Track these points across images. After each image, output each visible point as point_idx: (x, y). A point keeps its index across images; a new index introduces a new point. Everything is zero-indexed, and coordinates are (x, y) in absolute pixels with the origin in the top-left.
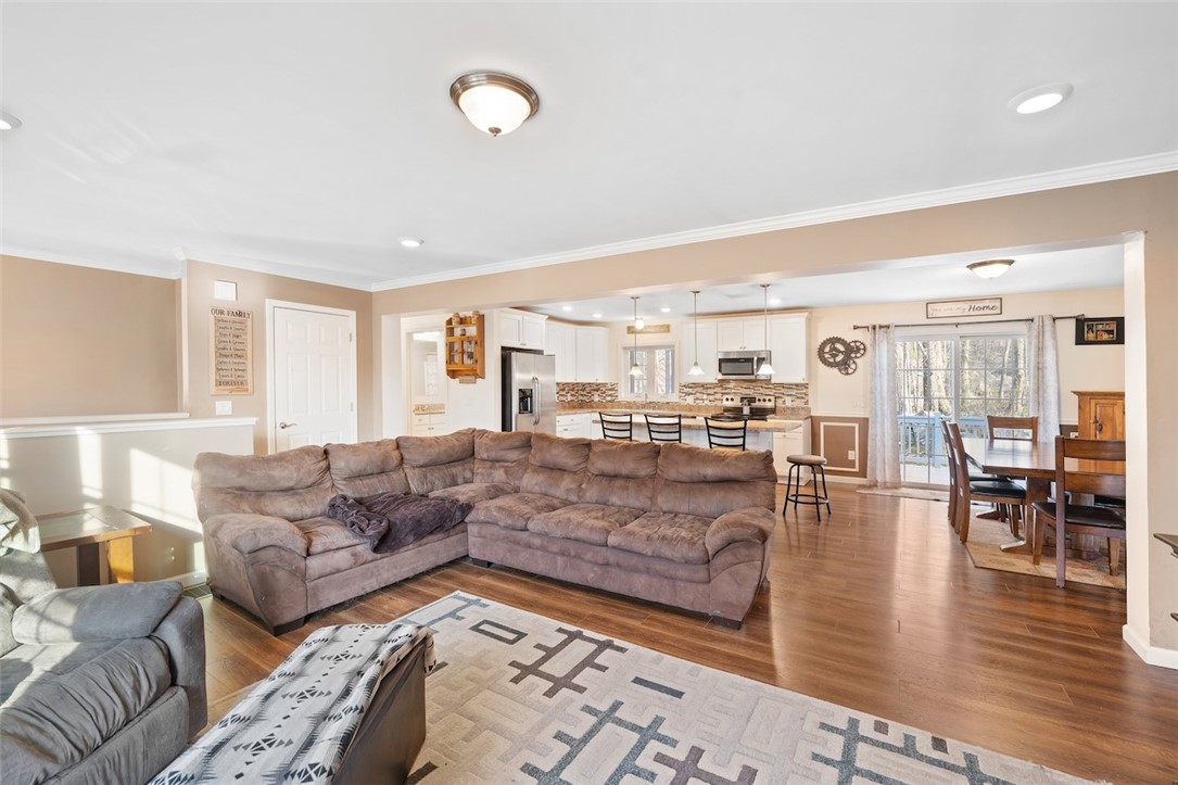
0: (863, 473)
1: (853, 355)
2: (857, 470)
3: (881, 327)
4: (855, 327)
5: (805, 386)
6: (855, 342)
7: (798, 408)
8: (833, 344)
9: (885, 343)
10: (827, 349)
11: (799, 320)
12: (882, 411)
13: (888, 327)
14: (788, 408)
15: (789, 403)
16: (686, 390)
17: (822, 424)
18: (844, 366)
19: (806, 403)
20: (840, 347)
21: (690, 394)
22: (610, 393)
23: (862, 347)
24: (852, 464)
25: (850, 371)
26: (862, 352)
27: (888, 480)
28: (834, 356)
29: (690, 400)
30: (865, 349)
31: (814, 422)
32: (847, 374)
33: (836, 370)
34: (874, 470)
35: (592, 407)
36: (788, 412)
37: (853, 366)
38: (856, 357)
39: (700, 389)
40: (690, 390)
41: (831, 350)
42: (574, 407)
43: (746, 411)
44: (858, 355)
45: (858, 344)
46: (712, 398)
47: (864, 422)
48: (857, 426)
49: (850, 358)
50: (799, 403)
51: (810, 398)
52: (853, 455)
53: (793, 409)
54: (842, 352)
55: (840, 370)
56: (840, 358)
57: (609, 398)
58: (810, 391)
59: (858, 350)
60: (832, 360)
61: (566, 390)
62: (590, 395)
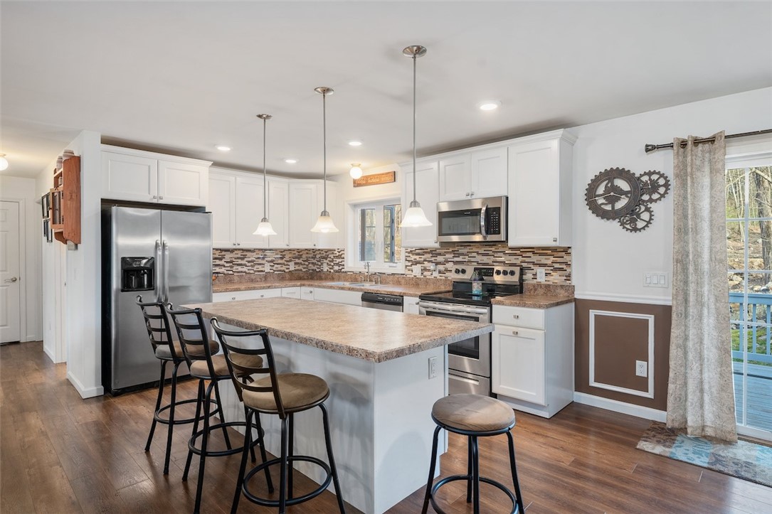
0: (660, 402)
1: (646, 197)
2: (650, 394)
3: (697, 142)
4: (650, 149)
5: (566, 250)
6: (650, 174)
7: (556, 286)
8: (611, 180)
9: (707, 169)
10: (601, 190)
11: (551, 142)
12: (699, 295)
13: (712, 140)
14: (539, 285)
15: (541, 278)
16: (413, 257)
17: (592, 313)
18: (630, 217)
19: (568, 277)
20: (623, 185)
21: (417, 263)
22: (338, 260)
23: (662, 181)
24: (642, 383)
25: (640, 224)
26: (662, 190)
27: (708, 423)
28: (612, 200)
29: (416, 271)
30: (667, 185)
31: (582, 308)
32: (635, 229)
33: (615, 224)
34: (683, 400)
35: (320, 279)
36: (541, 291)
37: (645, 216)
38: (651, 201)
39: (428, 256)
40: (417, 257)
41: (607, 190)
42: (300, 278)
43: (477, 288)
44: (655, 196)
45: (655, 177)
46: (441, 267)
47: (663, 314)
48: (651, 319)
49: (640, 202)
50: (556, 278)
51: (575, 271)
52: (644, 368)
53: (547, 286)
54: (626, 193)
55: (623, 224)
56: (620, 205)
57: (336, 268)
58: (574, 258)
59: (654, 187)
60: (608, 208)
61: (287, 258)
62: (319, 264)
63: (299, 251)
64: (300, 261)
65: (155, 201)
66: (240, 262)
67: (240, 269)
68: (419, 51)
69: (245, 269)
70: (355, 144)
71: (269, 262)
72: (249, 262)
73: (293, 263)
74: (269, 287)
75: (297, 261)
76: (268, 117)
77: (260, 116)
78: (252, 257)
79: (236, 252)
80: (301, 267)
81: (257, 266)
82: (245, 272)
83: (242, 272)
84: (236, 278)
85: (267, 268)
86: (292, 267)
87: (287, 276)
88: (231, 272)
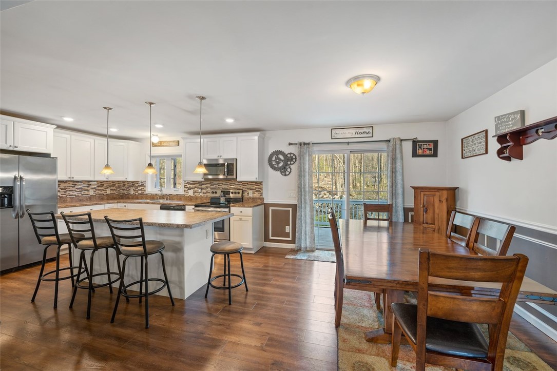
0: (293, 242)
1: (289, 163)
2: (290, 239)
3: (305, 144)
4: (290, 144)
5: (261, 183)
6: (290, 154)
7: (256, 198)
8: (277, 155)
9: (307, 154)
10: (274, 159)
11: (255, 137)
12: (305, 200)
13: (309, 144)
14: (250, 198)
15: (251, 195)
16: (189, 186)
17: (271, 209)
18: (284, 170)
19: (262, 194)
20: (281, 157)
21: (191, 189)
22: (141, 188)
23: (294, 157)
24: (287, 235)
25: (287, 173)
26: (294, 160)
27: (308, 246)
28: (278, 163)
29: (191, 193)
30: (296, 159)
31: (267, 206)
32: (286, 175)
33: (279, 173)
34: (300, 239)
35: (129, 198)
36: (251, 200)
37: (289, 170)
38: (291, 164)
39: (197, 185)
40: (191, 186)
41: (276, 159)
42: (114, 199)
43: (222, 200)
44: (292, 163)
45: (292, 155)
46: (204, 191)
47: (294, 207)
48: (291, 209)
49: (287, 164)
50: (257, 195)
51: (264, 192)
52: (288, 229)
53: (253, 198)
54: (282, 161)
55: (281, 173)
56: (281, 165)
57: (140, 192)
58: (264, 186)
59: (292, 159)
60: (276, 166)
61: (105, 186)
62: (128, 189)
63: (113, 182)
64: (114, 188)
65: (11, 149)
66: (71, 189)
67: (71, 193)
68: (203, 98)
69: (75, 193)
70: (159, 126)
71: (92, 189)
72: (78, 189)
73: (109, 189)
74: (96, 204)
75: (112, 188)
76: (110, 109)
77: (105, 108)
78: (80, 186)
79: (68, 182)
80: (114, 192)
81: (84, 191)
82: (76, 196)
83: (73, 195)
84: (68, 199)
85: (91, 193)
86: (108, 192)
87: (105, 197)
88: (65, 196)
